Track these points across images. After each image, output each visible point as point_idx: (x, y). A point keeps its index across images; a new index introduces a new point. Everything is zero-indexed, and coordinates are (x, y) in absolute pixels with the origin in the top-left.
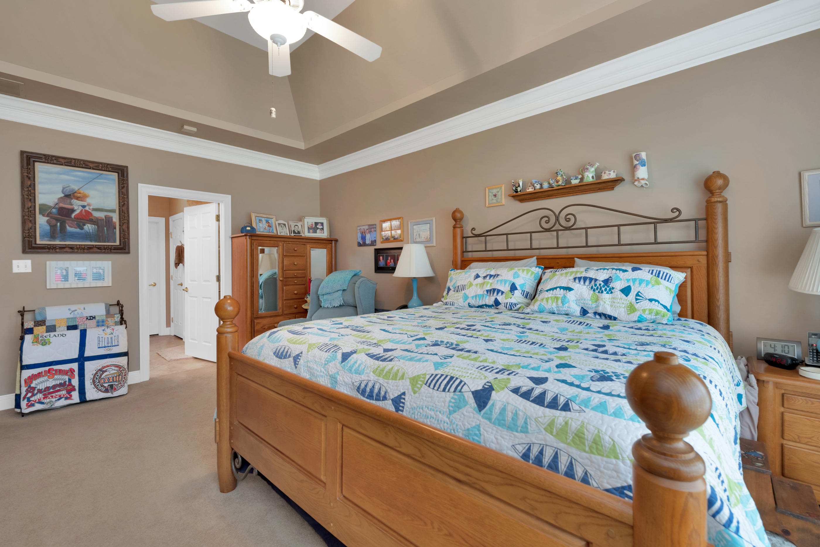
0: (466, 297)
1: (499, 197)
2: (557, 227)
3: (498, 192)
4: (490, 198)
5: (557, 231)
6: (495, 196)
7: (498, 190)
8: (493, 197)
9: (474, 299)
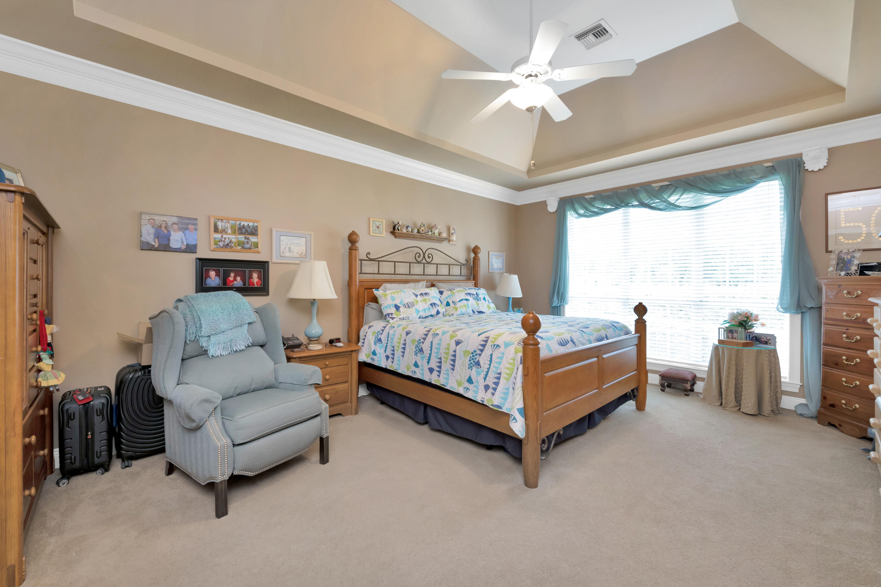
0: (418, 311)
1: (381, 230)
2: (424, 261)
3: (380, 225)
4: (374, 228)
5: (424, 264)
6: (378, 227)
7: (381, 223)
8: (376, 228)
9: (424, 312)
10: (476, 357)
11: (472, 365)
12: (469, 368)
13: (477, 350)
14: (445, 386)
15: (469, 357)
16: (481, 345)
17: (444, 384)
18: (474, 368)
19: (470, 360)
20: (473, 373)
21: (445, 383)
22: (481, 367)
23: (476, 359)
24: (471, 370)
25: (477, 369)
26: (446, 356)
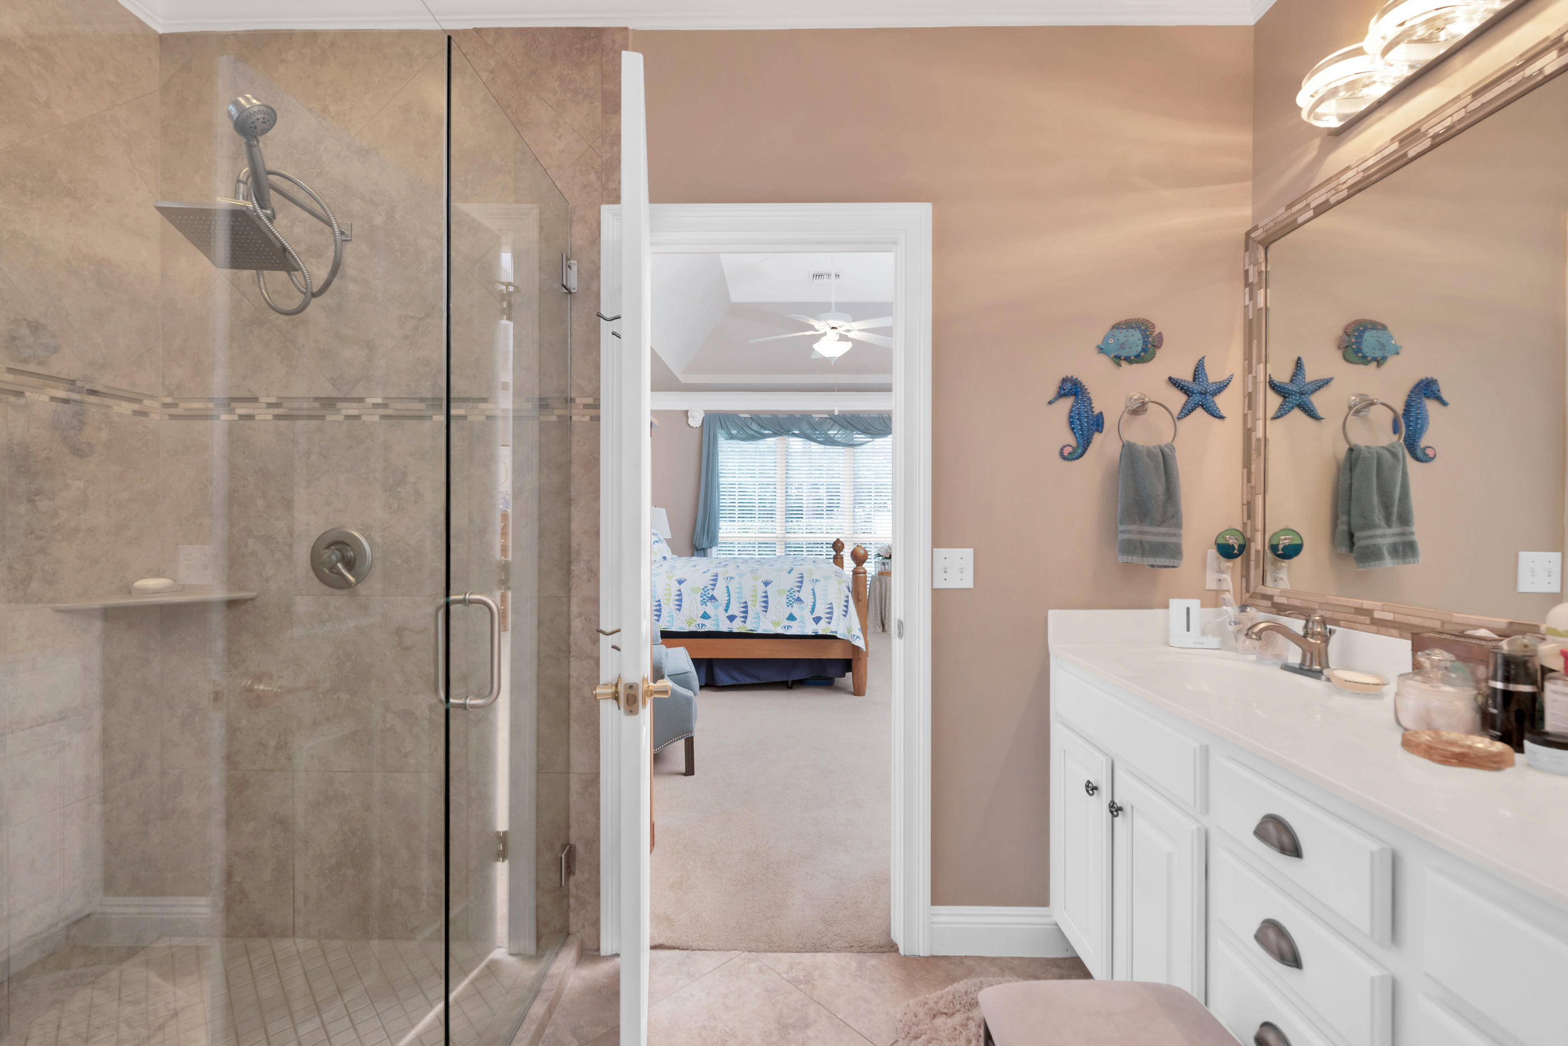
10: (794, 594)
11: (791, 603)
12: (788, 606)
13: (793, 587)
14: (755, 631)
15: (786, 595)
16: (797, 582)
17: (753, 629)
18: (795, 605)
19: (787, 598)
20: (796, 610)
21: (755, 627)
22: (803, 603)
23: (794, 595)
24: (792, 607)
25: (799, 605)
26: (754, 599)
